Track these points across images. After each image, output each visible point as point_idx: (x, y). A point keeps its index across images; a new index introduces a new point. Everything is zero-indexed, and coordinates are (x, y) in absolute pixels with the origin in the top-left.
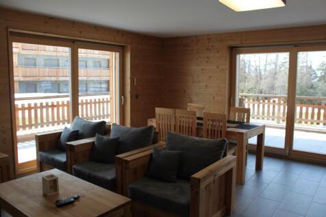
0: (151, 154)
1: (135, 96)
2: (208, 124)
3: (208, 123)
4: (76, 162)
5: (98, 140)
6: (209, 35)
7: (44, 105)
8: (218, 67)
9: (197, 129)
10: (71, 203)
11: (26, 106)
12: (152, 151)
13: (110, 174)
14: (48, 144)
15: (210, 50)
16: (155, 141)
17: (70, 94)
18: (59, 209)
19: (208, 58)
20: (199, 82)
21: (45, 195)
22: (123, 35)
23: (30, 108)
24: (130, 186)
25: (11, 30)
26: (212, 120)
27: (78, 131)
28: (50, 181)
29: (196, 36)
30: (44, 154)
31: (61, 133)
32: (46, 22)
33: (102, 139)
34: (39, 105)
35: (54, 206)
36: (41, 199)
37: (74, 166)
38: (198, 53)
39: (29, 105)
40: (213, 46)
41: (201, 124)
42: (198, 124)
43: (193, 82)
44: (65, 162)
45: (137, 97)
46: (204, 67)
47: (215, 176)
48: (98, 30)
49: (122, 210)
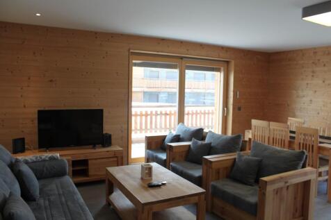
0: (235, 159)
1: (237, 108)
2: (300, 139)
3: (300, 137)
4: (173, 160)
5: (193, 143)
6: (315, 49)
7: (159, 113)
8: (324, 82)
9: (290, 142)
10: (158, 186)
11: (144, 113)
12: (236, 156)
13: (197, 173)
14: (155, 144)
15: (316, 64)
16: (243, 149)
17: (177, 104)
18: (149, 189)
19: (313, 72)
20: (304, 96)
21: (142, 179)
22: (227, 51)
23: (146, 115)
24: (212, 183)
25: (131, 51)
26: (304, 135)
27: (179, 135)
28: (146, 168)
29: (301, 50)
30: (151, 152)
31: (166, 136)
32: (159, 43)
33: (197, 143)
34: (154, 113)
35: (146, 186)
36: (139, 181)
37: (171, 164)
38: (303, 67)
39: (146, 112)
40: (319, 60)
41: (294, 138)
42: (291, 137)
43: (298, 97)
44: (165, 160)
45: (239, 109)
46: (309, 82)
47: (286, 183)
48: (203, 48)
49: (197, 198)
